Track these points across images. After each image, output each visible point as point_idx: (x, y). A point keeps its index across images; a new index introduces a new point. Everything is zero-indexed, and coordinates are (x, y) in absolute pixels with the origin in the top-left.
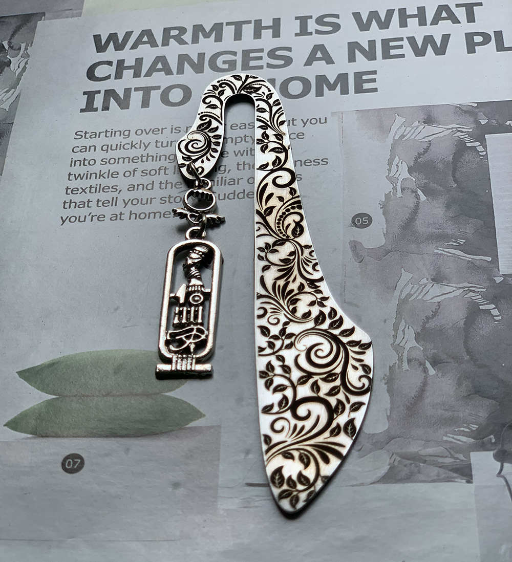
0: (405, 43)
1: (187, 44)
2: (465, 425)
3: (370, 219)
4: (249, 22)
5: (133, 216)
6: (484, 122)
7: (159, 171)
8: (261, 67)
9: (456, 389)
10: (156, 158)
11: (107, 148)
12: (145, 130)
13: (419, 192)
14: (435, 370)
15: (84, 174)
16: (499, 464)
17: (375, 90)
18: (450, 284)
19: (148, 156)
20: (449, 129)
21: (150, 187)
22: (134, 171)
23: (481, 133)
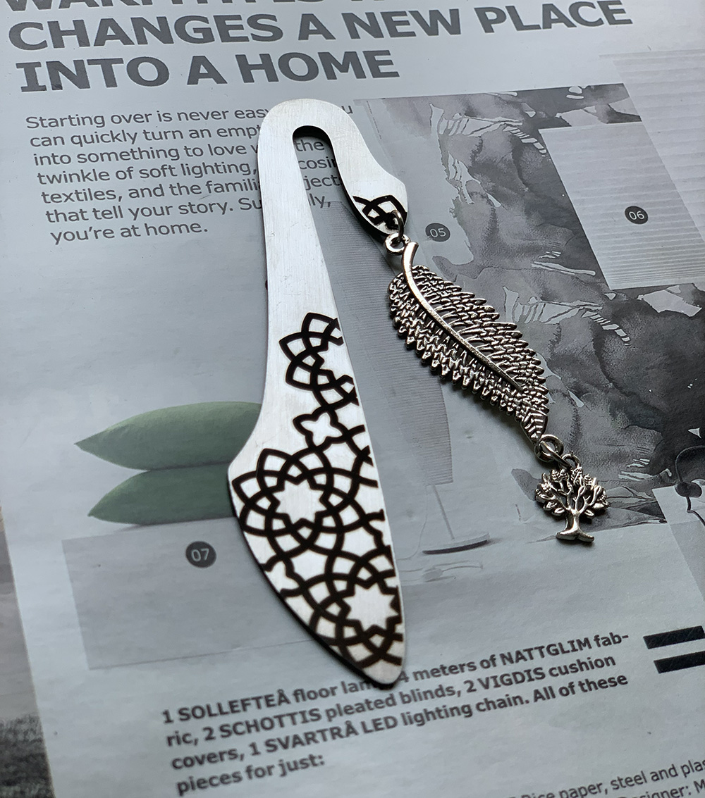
0: (410, 18)
1: (138, 4)
2: (635, 460)
3: (446, 229)
5: (151, 230)
6: (532, 114)
7: (164, 172)
8: (246, 39)
9: (612, 420)
10: (153, 154)
11: (81, 141)
12: (123, 116)
13: (490, 197)
14: (582, 401)
15: (61, 175)
16: (685, 499)
17: (395, 74)
18: (564, 303)
19: (140, 152)
20: (495, 123)
22: (129, 170)
23: (533, 127)
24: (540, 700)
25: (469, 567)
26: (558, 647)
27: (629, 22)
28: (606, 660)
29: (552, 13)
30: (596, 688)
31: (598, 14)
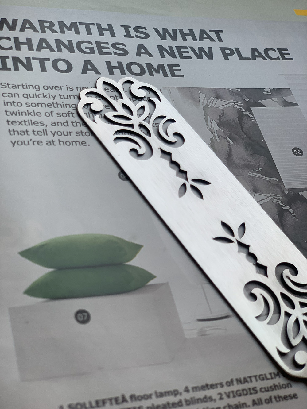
0: (189, 50)
1: (59, 33)
4: (93, 24)
5: (61, 143)
6: (247, 100)
7: (69, 115)
8: (110, 54)
10: (63, 106)
11: (27, 96)
13: (228, 139)
15: (17, 112)
17: (182, 76)
18: (264, 194)
19: (57, 104)
20: (230, 103)
21: (66, 124)
22: (51, 112)
23: (248, 106)
24: (255, 406)
25: (220, 329)
26: (264, 376)
27: (292, 59)
28: (287, 384)
29: (256, 52)
30: (283, 400)
31: (278, 54)
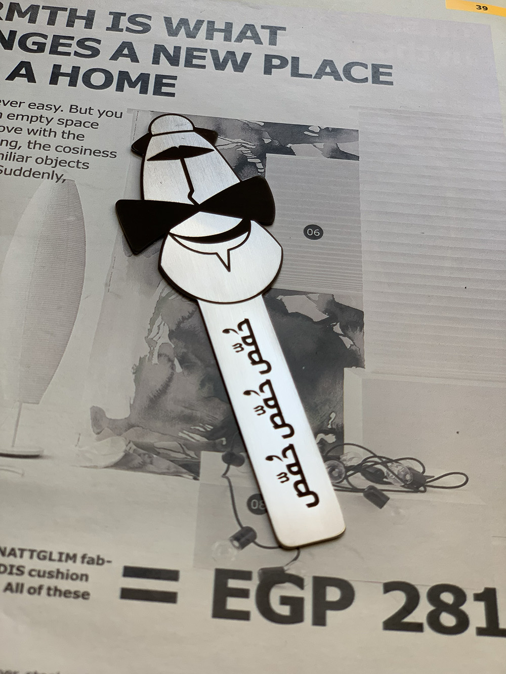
0: (208, 55)
2: (201, 425)
4: (65, 9)
6: (267, 141)
8: (68, 54)
9: (199, 389)
14: (182, 368)
16: (226, 465)
17: (173, 95)
20: (234, 143)
23: (264, 151)
24: (8, 592)
25: (13, 472)
26: (48, 555)
27: (391, 83)
28: (82, 575)
29: (328, 67)
30: (60, 595)
31: (368, 73)
